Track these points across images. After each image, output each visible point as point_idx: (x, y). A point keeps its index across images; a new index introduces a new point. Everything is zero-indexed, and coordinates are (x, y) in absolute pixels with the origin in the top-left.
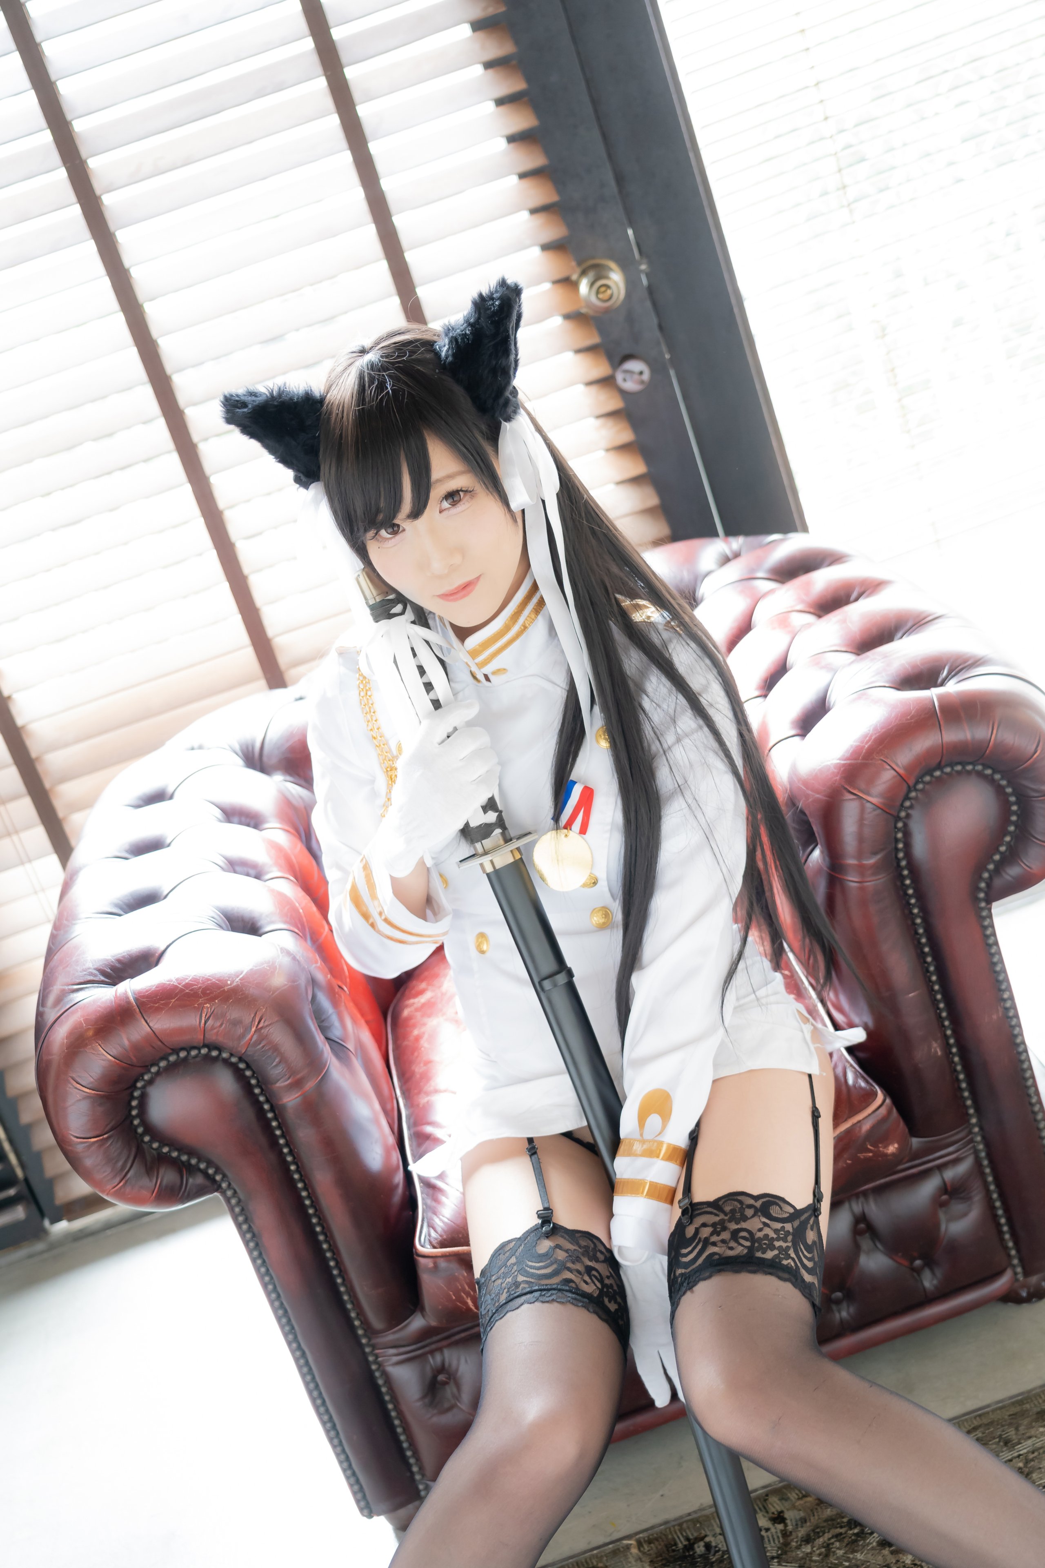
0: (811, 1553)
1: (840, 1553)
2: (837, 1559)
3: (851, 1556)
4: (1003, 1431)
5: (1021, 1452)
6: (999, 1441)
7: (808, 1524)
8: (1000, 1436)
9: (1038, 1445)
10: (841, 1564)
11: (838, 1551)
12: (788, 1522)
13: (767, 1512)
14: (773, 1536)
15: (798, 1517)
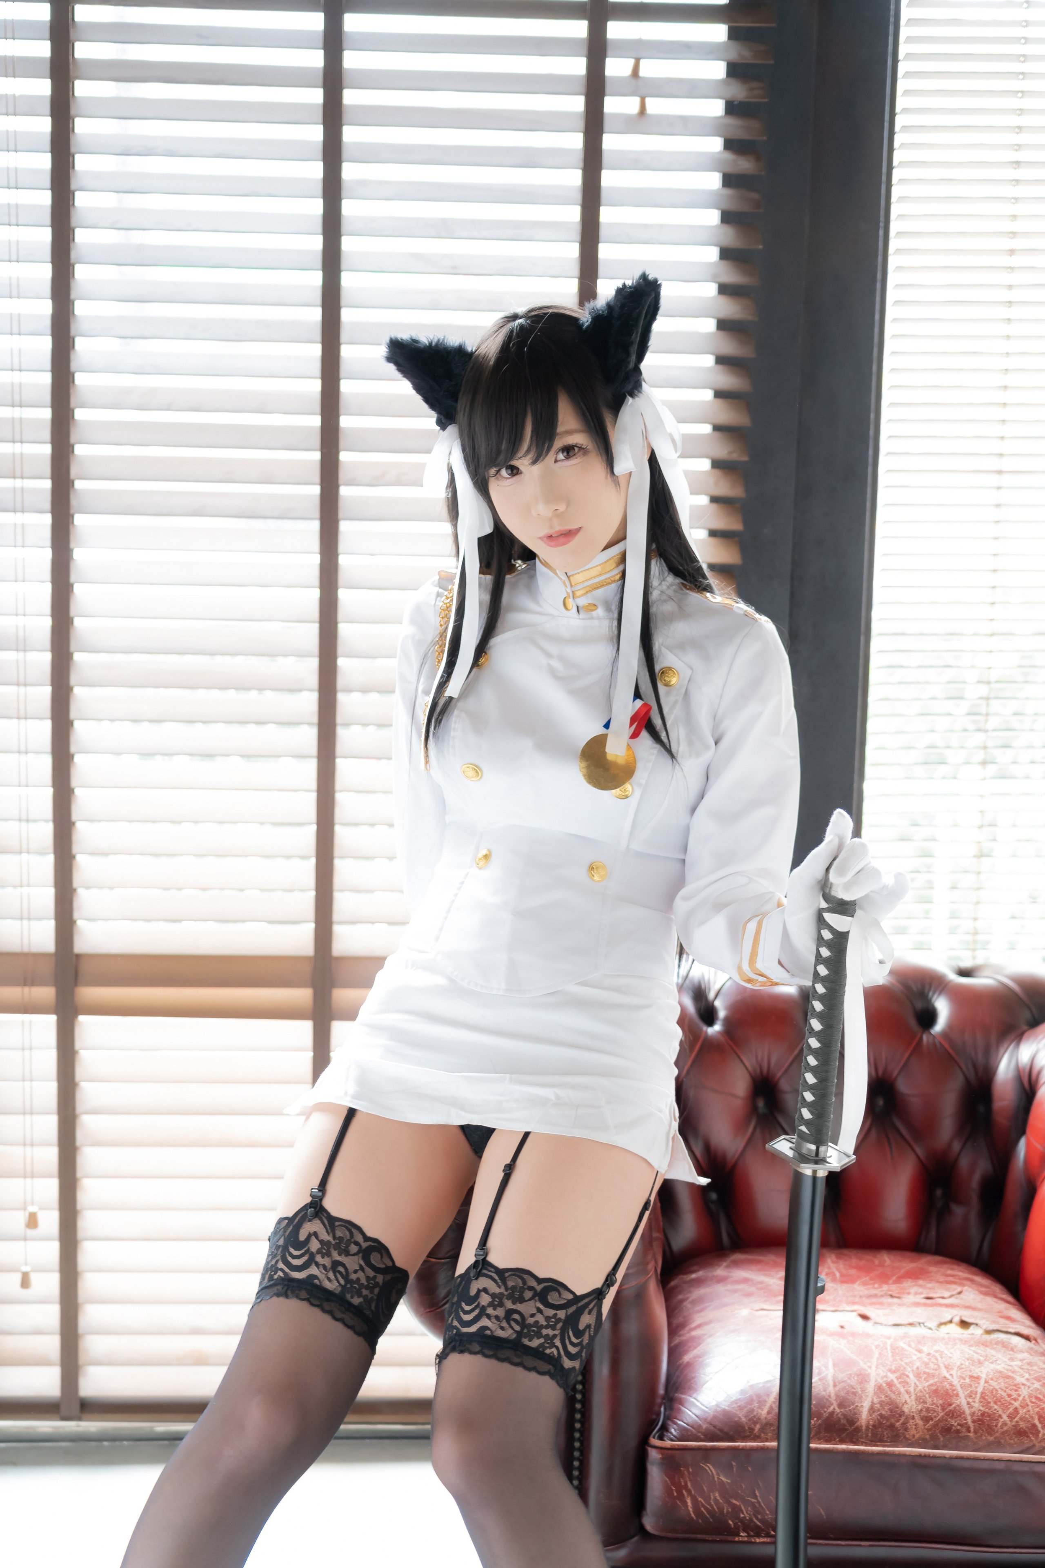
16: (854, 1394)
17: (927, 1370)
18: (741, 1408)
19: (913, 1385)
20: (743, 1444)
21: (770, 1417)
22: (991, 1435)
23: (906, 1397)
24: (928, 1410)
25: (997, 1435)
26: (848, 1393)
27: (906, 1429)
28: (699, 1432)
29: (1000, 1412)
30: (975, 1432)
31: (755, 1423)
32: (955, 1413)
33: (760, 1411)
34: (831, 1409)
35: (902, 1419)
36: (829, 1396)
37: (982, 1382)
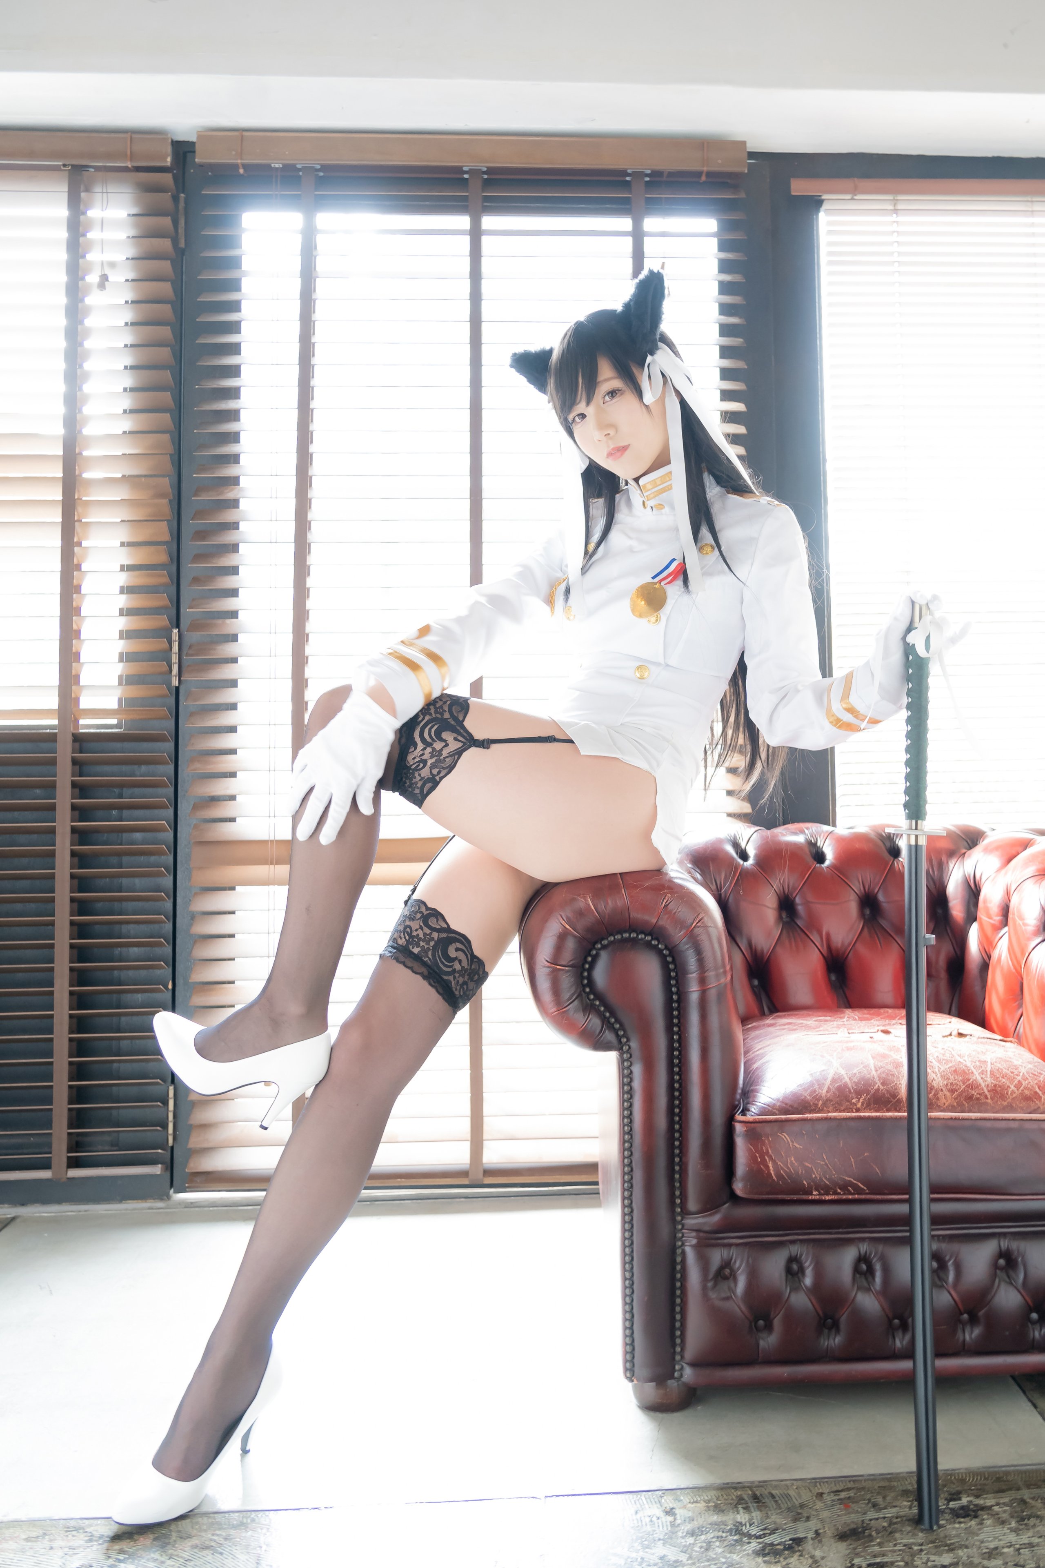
0: (693, 1544)
1: (720, 1550)
2: (716, 1554)
3: (728, 1555)
4: (873, 1496)
5: (887, 1516)
6: (868, 1503)
7: (695, 1522)
8: (869, 1500)
9: (902, 1514)
10: (718, 1559)
11: (717, 1549)
12: (678, 1517)
13: (661, 1506)
14: (662, 1524)
15: (687, 1516)
16: (893, 1075)
17: (945, 1058)
18: (805, 1090)
19: (937, 1067)
20: (811, 1115)
21: (829, 1095)
22: (1005, 1101)
23: (934, 1075)
24: (952, 1084)
25: (1009, 1100)
26: (887, 1074)
27: (938, 1099)
28: (774, 1109)
29: (1008, 1084)
30: (992, 1099)
31: (818, 1100)
32: (974, 1086)
33: (820, 1091)
34: (876, 1087)
35: (933, 1092)
36: (874, 1078)
37: (989, 1064)
